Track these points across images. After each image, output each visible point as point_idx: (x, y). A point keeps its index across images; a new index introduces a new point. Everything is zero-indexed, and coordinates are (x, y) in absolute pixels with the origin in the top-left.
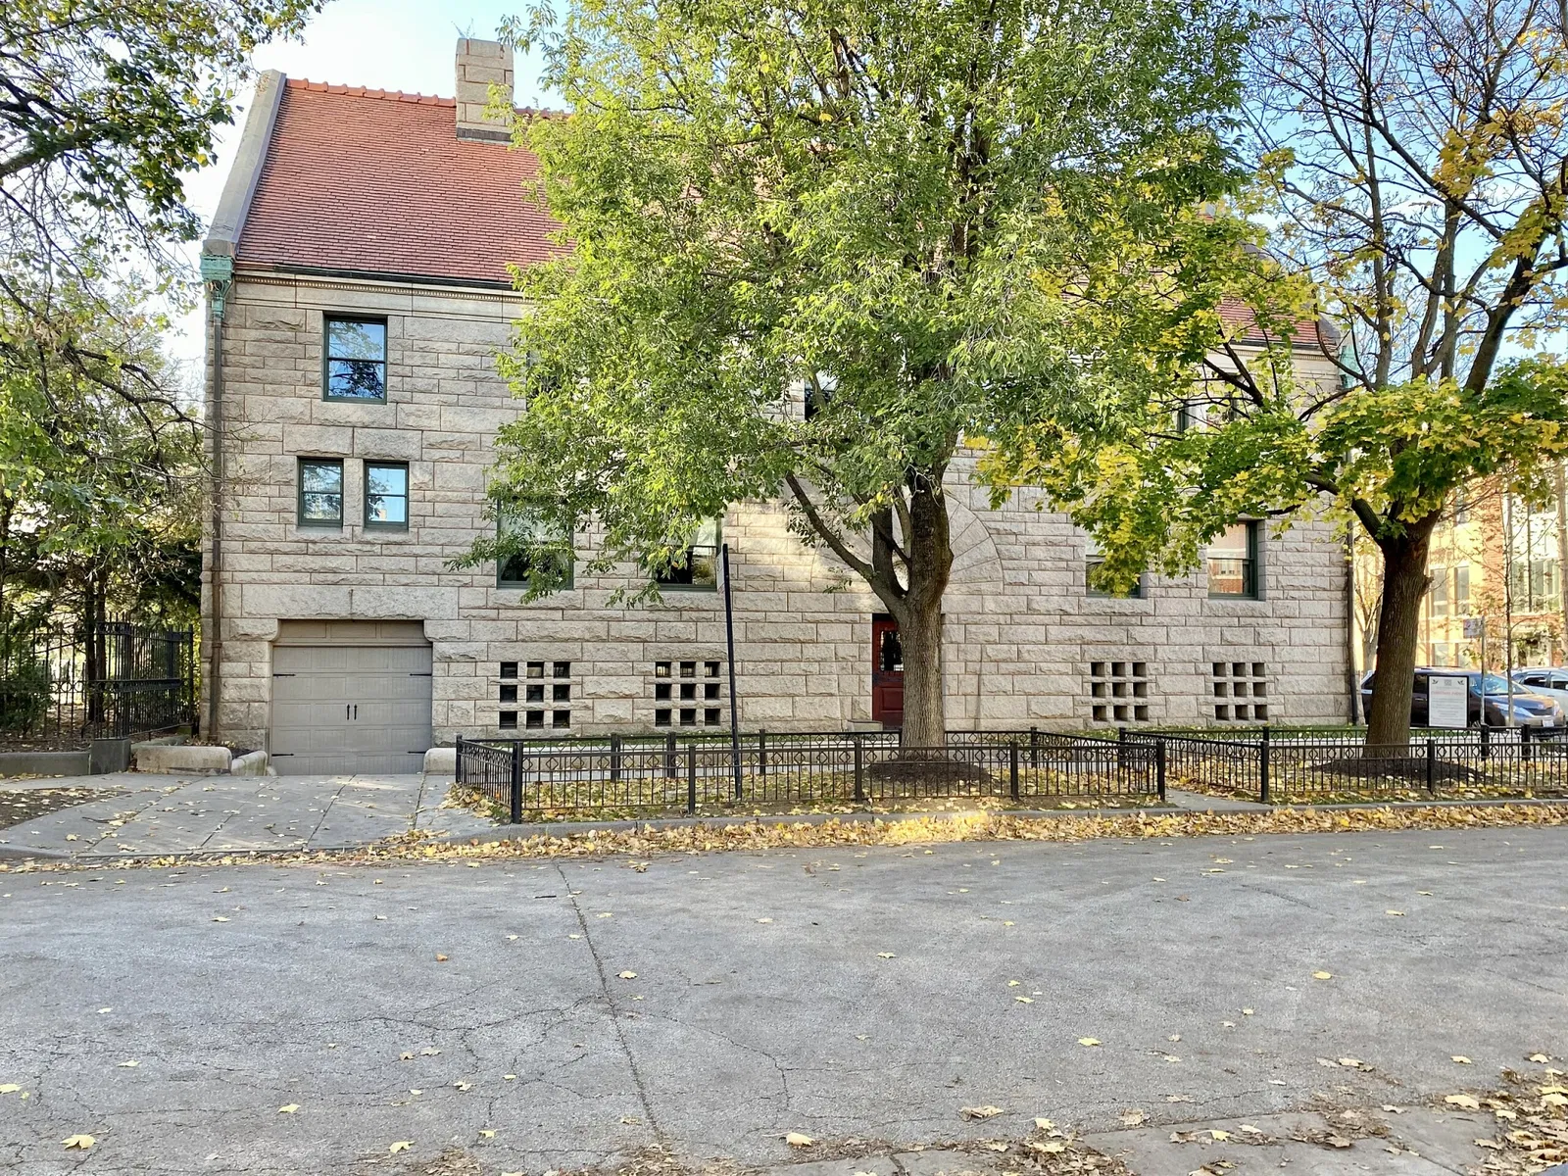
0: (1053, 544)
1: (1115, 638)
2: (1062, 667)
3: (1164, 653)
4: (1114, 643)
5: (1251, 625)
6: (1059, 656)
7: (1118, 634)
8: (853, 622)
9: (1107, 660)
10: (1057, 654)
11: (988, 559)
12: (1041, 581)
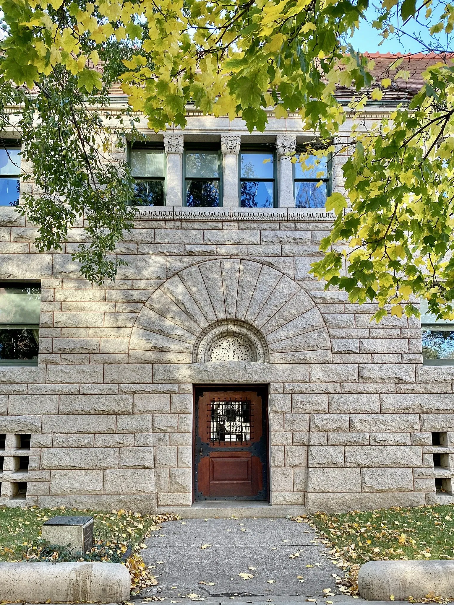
2: (399, 437)
6: (396, 426)
8: (172, 393)
9: (449, 430)
10: (393, 424)
11: (314, 328)
12: (372, 349)
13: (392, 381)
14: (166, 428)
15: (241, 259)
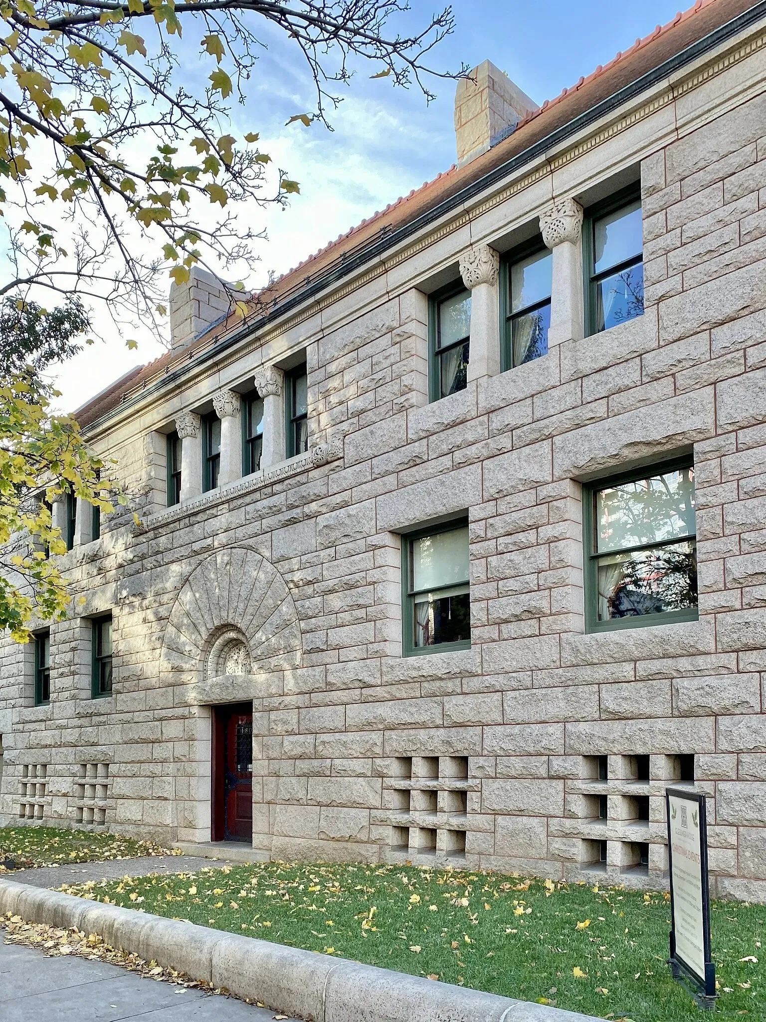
0: (351, 587)
1: (424, 717)
2: (357, 765)
3: (494, 738)
4: (424, 726)
5: (658, 675)
6: (356, 750)
7: (428, 711)
8: (184, 718)
9: (413, 754)
10: (354, 747)
11: (288, 623)
12: (337, 642)
13: (357, 686)
14: (181, 757)
15: (231, 548)
